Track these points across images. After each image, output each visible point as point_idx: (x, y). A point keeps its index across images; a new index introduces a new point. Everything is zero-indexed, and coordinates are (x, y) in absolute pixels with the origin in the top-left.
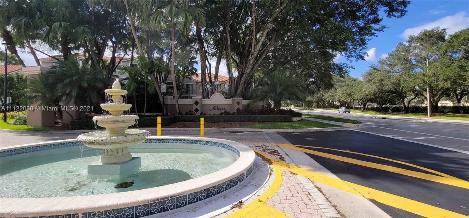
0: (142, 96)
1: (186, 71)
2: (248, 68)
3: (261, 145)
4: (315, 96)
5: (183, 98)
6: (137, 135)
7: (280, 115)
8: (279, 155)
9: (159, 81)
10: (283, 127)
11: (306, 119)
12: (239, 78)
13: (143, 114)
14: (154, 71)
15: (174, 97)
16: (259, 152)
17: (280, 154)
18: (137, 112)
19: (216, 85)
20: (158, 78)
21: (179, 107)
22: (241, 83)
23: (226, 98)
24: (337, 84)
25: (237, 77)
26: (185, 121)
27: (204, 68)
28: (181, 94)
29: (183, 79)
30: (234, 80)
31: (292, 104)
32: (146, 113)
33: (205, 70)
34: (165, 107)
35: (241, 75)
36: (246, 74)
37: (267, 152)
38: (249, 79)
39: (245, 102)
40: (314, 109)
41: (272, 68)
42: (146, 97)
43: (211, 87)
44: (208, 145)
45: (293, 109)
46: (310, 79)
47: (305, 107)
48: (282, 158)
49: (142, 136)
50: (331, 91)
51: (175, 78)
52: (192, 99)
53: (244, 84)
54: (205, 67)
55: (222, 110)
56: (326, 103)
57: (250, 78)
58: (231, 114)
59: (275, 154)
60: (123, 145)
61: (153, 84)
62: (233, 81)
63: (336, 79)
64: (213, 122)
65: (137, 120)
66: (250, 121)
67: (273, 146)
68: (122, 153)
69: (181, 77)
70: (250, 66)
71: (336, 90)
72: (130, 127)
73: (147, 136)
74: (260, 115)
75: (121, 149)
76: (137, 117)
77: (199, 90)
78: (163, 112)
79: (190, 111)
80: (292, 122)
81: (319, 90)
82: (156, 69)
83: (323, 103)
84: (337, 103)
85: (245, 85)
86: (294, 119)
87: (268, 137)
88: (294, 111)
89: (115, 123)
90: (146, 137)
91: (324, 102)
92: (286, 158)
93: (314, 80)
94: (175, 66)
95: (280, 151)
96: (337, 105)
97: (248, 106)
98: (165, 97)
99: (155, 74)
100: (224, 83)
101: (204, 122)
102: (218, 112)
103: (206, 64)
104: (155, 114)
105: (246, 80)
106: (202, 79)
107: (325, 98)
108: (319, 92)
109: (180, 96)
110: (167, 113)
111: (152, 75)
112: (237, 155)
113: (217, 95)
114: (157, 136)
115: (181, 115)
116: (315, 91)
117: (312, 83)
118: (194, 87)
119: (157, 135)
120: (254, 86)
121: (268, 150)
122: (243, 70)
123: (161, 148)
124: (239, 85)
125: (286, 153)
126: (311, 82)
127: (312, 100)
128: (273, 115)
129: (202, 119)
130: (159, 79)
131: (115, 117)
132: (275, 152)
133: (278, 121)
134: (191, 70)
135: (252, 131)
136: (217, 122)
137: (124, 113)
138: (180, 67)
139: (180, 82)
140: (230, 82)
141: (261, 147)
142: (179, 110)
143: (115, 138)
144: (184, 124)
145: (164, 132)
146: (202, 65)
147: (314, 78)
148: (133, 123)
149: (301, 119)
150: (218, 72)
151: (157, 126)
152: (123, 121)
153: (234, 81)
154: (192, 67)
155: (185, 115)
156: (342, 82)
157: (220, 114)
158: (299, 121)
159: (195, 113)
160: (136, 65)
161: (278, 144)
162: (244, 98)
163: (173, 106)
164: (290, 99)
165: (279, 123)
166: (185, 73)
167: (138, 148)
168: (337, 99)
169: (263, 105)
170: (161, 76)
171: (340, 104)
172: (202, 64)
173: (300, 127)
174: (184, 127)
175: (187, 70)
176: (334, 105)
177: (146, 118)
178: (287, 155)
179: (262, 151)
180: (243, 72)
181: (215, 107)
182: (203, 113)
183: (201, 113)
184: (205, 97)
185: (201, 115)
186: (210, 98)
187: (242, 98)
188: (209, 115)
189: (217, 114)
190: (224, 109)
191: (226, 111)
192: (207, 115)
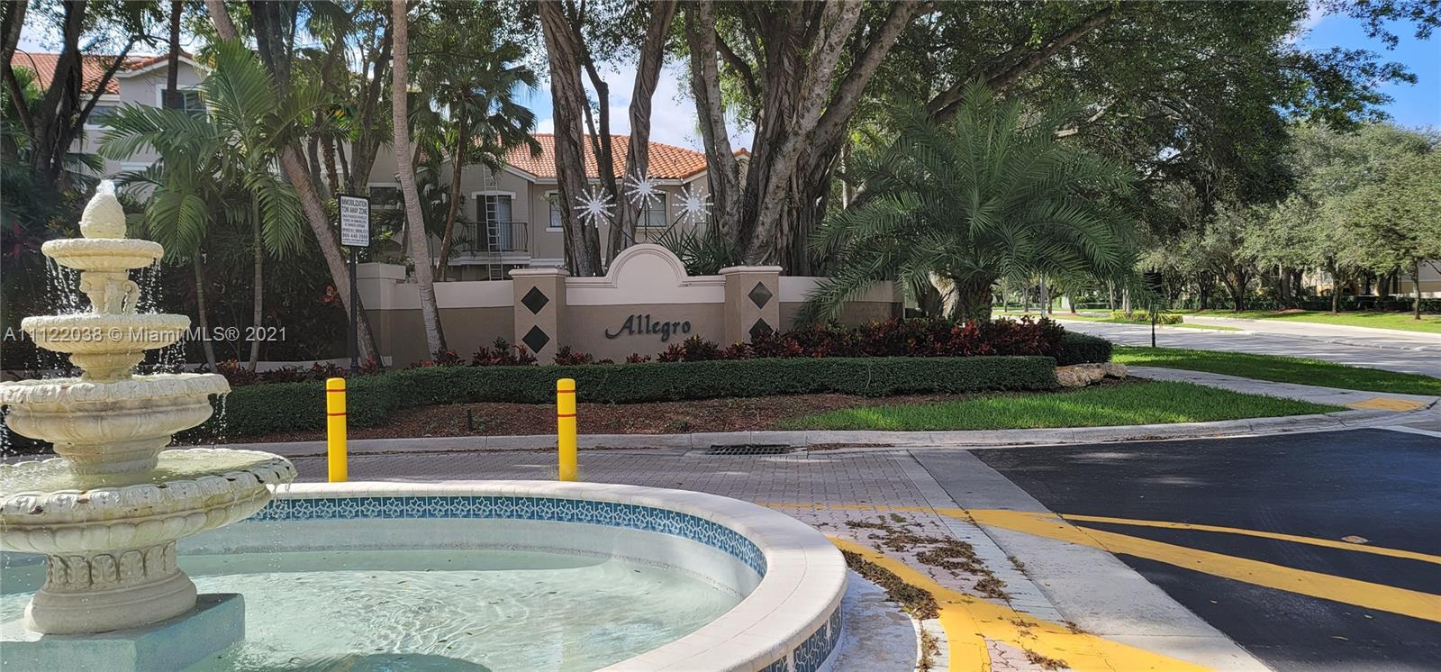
0: (237, 268)
1: (474, 125)
2: (808, 104)
3: (882, 518)
4: (1188, 246)
5: (459, 273)
6: (224, 479)
7: (990, 353)
8: (976, 566)
9: (327, 182)
10: (1005, 420)
11: (1132, 371)
12: (760, 156)
13: (246, 365)
14: (300, 131)
15: (410, 269)
16: (869, 554)
17: (979, 562)
18: (211, 358)
19: (639, 200)
20: (323, 167)
21: (438, 322)
22: (771, 187)
23: (693, 271)
24: (1319, 171)
25: (749, 150)
26: (474, 398)
27: (568, 106)
28: (450, 252)
29: (459, 171)
30: (736, 171)
31: (1059, 295)
32: (261, 358)
33: (577, 117)
34: (361, 326)
35: (770, 144)
36: (796, 134)
37: (911, 552)
38: (817, 166)
39: (796, 289)
40: (1185, 317)
41: (943, 95)
42: (258, 276)
43: (609, 209)
44: (599, 522)
45: (1058, 322)
46: (1158, 150)
47: (1134, 307)
48: (991, 588)
49: (248, 481)
50: (1284, 215)
51: (416, 163)
52: (510, 278)
53: (791, 189)
54: (573, 105)
55: (672, 335)
56: (1257, 279)
57: (823, 155)
58: (720, 355)
59: (956, 565)
60: (151, 534)
61: (296, 202)
62: (731, 176)
63: (1311, 143)
64: (627, 402)
65: (221, 397)
66: (822, 389)
67: (944, 521)
68: (145, 574)
69: (447, 157)
70: (817, 90)
71: (1313, 205)
72: (185, 438)
73: (276, 484)
74: (879, 359)
75: (139, 556)
76: (217, 383)
77: (549, 230)
78: (355, 354)
79: (498, 346)
80: (1053, 391)
81: (1207, 209)
82: (309, 117)
83: (1235, 284)
84: (1319, 282)
85: (797, 196)
86: (1066, 375)
87: (917, 475)
88: (1066, 329)
89: (102, 418)
90: (270, 487)
91: (1242, 278)
92: (1011, 580)
93: (1184, 155)
94: (411, 97)
95: (983, 548)
96: (1319, 289)
97: (813, 308)
98: (362, 269)
99: (305, 148)
100: (677, 189)
101: (579, 400)
102: (651, 348)
103: (580, 84)
104: (309, 365)
105: (800, 168)
106: (561, 170)
107: (1248, 253)
108: (1211, 221)
109: (444, 262)
110: (377, 357)
111: (289, 153)
112: (752, 572)
113: (640, 252)
114: (326, 481)
115: (454, 369)
116: (1185, 219)
117: (1173, 171)
118: (521, 211)
119: (327, 474)
120: (848, 201)
121: (916, 541)
122: (780, 114)
123: (348, 547)
124: (761, 195)
125: (1012, 559)
126: (1162, 165)
127: (1172, 267)
128: (947, 353)
129: (565, 385)
130: (324, 171)
131: (101, 385)
132: (954, 556)
133: (980, 390)
134: (497, 120)
135: (837, 446)
136: (651, 400)
137: (151, 361)
138: (442, 102)
139: (441, 183)
140: (715, 183)
141: (881, 527)
142: (441, 338)
143: (107, 494)
144: (470, 417)
145: (361, 459)
146: (560, 94)
147: (1179, 144)
148: (202, 415)
149: (1108, 376)
150: (647, 127)
151: (324, 427)
152: (148, 407)
153: (737, 178)
154: (505, 100)
155: (475, 364)
156: (1350, 159)
157: (663, 358)
158: (1094, 383)
159: (530, 352)
160: (194, 96)
161: (974, 513)
162: (793, 268)
163: (406, 319)
164: (1042, 264)
165: (984, 399)
166: (465, 134)
167: (228, 551)
168: (1316, 254)
169: (894, 304)
170: (337, 158)
171: (1337, 283)
172: (559, 87)
173: (1096, 419)
174: (470, 428)
175: (480, 118)
176: (1300, 291)
177: (261, 386)
178: (1020, 567)
179: (884, 548)
180: (783, 121)
181: (636, 322)
182: (573, 352)
183: (557, 355)
184: (580, 267)
185: (561, 363)
186: (607, 271)
187: (780, 265)
188: (604, 361)
189: (649, 359)
190: (686, 329)
191: (695, 338)
192: (593, 363)
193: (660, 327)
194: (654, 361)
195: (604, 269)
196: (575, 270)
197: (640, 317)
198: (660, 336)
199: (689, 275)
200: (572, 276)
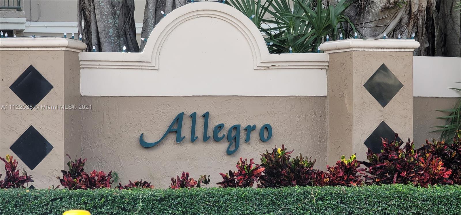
23: (278, 45)
55: (242, 145)
58: (318, 179)
102: (210, 164)
113: (197, 15)
157: (228, 181)
159: (21, 167)
162: (436, 43)
181: (188, 123)
182: (89, 169)
183: (64, 172)
184: (102, 35)
185: (71, 185)
186: (144, 43)
187: (417, 38)
188: (137, 184)
189: (207, 182)
190: (266, 136)
191: (279, 150)
192: (120, 187)
193: (224, 132)
194: (213, 185)
195: (139, 39)
196: (94, 41)
197: (193, 116)
198: (224, 146)
199: (272, 51)
200: (90, 49)
